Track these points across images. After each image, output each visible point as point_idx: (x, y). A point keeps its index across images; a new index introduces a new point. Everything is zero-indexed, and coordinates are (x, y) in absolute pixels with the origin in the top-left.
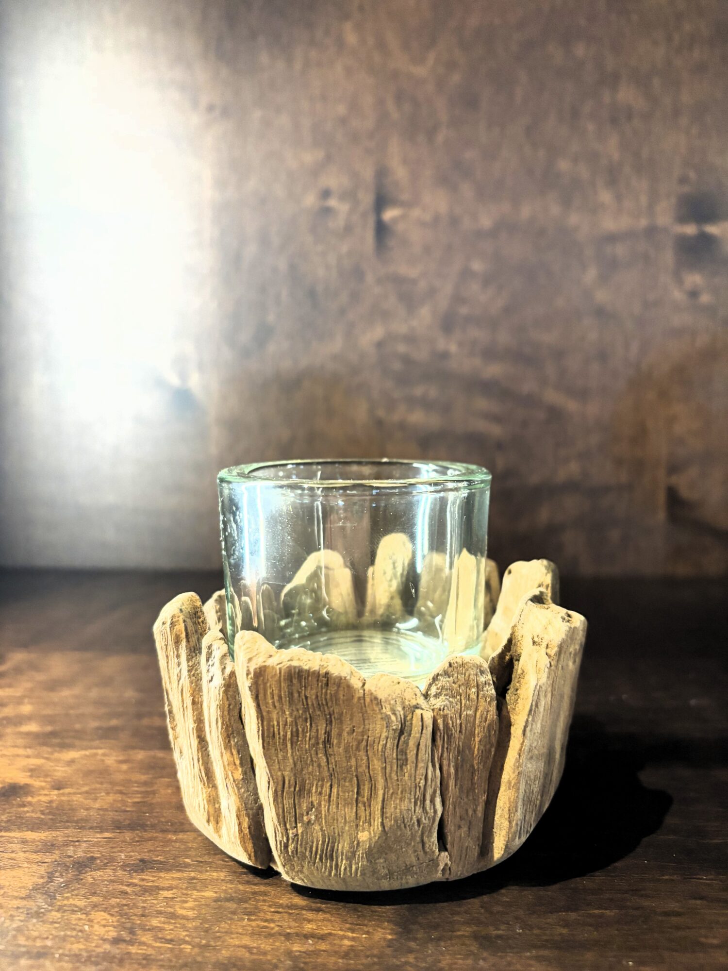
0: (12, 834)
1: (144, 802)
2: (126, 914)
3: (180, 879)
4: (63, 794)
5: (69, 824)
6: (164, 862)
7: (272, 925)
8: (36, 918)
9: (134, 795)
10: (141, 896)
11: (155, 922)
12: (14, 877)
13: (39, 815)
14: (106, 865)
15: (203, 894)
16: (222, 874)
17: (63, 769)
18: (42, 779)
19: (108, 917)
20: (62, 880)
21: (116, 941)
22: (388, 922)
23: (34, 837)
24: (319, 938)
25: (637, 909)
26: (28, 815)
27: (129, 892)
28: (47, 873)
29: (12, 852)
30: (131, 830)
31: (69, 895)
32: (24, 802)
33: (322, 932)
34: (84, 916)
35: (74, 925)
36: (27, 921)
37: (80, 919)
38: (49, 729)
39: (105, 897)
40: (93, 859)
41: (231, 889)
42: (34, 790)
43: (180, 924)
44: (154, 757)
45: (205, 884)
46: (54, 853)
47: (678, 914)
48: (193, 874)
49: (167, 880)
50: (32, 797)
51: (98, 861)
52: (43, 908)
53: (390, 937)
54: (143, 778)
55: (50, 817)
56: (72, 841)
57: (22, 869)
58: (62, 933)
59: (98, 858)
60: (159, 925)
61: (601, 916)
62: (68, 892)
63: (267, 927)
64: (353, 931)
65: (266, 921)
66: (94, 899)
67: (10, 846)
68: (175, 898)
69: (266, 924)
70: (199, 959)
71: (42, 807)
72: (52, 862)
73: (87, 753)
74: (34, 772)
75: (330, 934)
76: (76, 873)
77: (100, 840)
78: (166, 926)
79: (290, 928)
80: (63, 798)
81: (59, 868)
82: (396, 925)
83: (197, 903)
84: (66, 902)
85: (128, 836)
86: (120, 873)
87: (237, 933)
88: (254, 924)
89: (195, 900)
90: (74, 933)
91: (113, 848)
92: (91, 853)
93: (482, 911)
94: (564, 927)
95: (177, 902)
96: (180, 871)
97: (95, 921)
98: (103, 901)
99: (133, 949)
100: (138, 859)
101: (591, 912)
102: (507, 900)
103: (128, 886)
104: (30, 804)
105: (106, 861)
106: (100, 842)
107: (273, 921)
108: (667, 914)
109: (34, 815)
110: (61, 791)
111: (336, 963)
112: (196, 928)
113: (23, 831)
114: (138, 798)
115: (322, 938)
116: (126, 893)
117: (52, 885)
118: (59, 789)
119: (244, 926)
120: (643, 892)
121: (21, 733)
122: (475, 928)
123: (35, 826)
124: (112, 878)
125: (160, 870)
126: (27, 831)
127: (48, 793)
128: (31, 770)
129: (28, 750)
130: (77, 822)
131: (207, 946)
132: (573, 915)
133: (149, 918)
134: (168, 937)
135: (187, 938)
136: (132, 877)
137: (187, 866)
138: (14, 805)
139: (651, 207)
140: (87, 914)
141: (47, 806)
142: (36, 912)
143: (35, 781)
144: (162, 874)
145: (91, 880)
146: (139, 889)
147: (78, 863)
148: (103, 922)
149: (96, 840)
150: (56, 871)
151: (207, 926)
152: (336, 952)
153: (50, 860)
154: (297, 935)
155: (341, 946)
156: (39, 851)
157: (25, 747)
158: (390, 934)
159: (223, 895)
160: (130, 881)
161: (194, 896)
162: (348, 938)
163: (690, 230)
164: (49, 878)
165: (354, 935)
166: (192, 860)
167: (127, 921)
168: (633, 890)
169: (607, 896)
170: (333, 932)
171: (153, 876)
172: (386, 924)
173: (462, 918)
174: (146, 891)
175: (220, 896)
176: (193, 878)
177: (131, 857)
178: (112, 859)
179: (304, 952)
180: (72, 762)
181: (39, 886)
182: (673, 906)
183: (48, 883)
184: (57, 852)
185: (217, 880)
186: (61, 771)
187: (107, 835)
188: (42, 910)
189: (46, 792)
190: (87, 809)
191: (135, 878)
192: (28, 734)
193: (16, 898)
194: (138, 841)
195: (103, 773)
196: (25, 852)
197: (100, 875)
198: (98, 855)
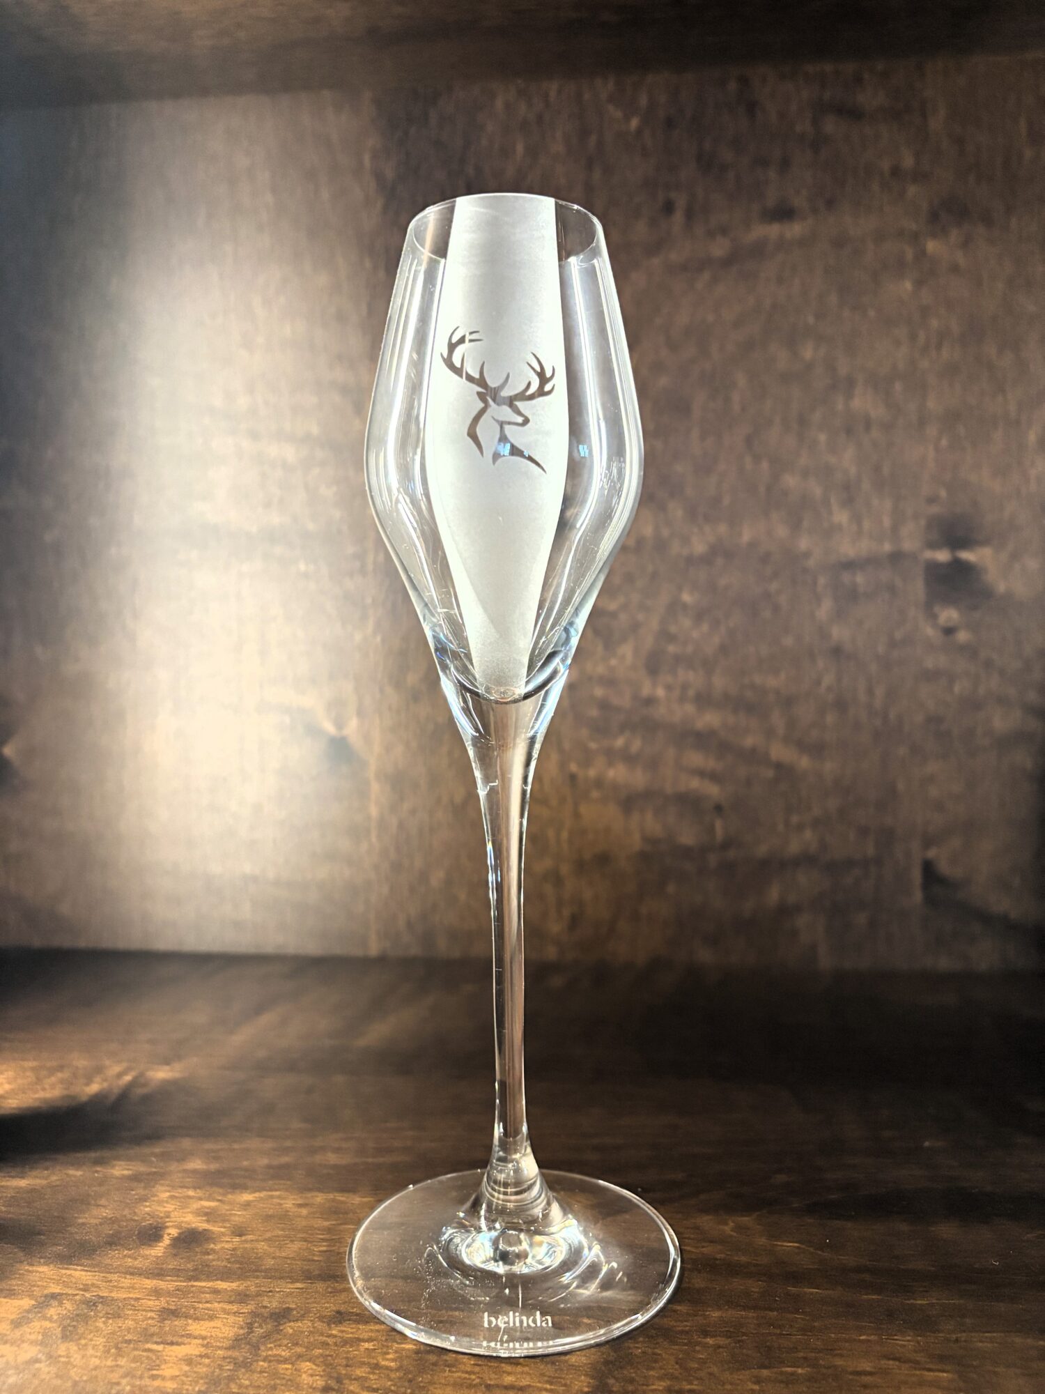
0: (203, 1284)
1: (331, 1251)
2: (331, 1364)
3: (378, 1331)
4: (246, 1241)
5: (258, 1274)
6: (360, 1314)
7: (473, 1377)
8: (244, 1368)
9: (320, 1244)
10: (342, 1347)
11: (359, 1372)
12: (214, 1328)
13: (224, 1263)
14: (303, 1316)
15: (403, 1346)
17: (240, 1213)
18: (221, 1224)
19: (314, 1367)
20: (262, 1331)
22: (584, 1375)
23: (225, 1287)
25: (829, 1368)
26: (214, 1263)
27: (330, 1343)
28: (247, 1324)
29: (207, 1302)
30: (322, 1280)
31: (272, 1345)
32: (208, 1249)
33: (521, 1384)
34: (290, 1366)
35: (282, 1374)
36: (236, 1371)
37: (287, 1369)
38: (214, 1166)
39: (307, 1348)
40: (289, 1310)
42: (215, 1236)
43: (384, 1374)
44: (333, 1200)
46: (249, 1304)
47: (870, 1374)
49: (366, 1332)
50: (214, 1244)
51: (295, 1312)
52: (249, 1358)
54: (326, 1224)
55: (238, 1266)
56: (265, 1291)
57: (220, 1320)
58: (272, 1382)
59: (294, 1309)
60: (364, 1375)
61: (792, 1374)
62: (270, 1343)
63: (469, 1379)
64: (551, 1384)
65: (467, 1372)
66: (299, 1350)
67: (203, 1296)
68: (375, 1349)
69: (467, 1376)
71: (227, 1255)
72: (248, 1313)
73: (263, 1194)
74: (209, 1215)
75: (529, 1386)
76: (276, 1324)
77: (293, 1290)
78: (371, 1376)
79: (490, 1379)
80: (247, 1246)
81: (257, 1320)
83: (397, 1355)
84: (270, 1353)
85: (320, 1286)
86: (318, 1324)
87: (440, 1383)
88: (456, 1375)
89: (396, 1352)
90: (284, 1382)
91: (307, 1299)
92: (286, 1303)
93: (677, 1366)
94: (755, 1383)
95: (379, 1353)
97: (302, 1371)
98: (306, 1351)
100: (334, 1311)
101: (784, 1369)
102: (703, 1357)
103: (328, 1337)
104: (212, 1249)
105: (302, 1312)
106: (293, 1292)
107: (473, 1373)
108: (859, 1373)
109: (219, 1263)
110: (243, 1238)
112: (400, 1378)
113: (213, 1280)
114: (324, 1246)
116: (328, 1344)
117: (254, 1336)
118: (240, 1235)
119: (445, 1377)
120: (836, 1352)
121: (185, 1171)
122: (669, 1383)
123: (225, 1275)
124: (312, 1329)
126: (217, 1280)
127: (229, 1240)
128: (206, 1214)
129: (198, 1191)
130: (266, 1271)
132: (765, 1372)
133: (353, 1368)
134: (375, 1386)
135: (393, 1388)
136: (330, 1329)
138: (197, 1252)
139: (895, 529)
140: (293, 1364)
141: (232, 1254)
142: (243, 1362)
143: (214, 1226)
145: (291, 1331)
146: (340, 1340)
147: (275, 1314)
148: (310, 1372)
149: (288, 1290)
150: (256, 1322)
151: (410, 1376)
153: (246, 1311)
154: (497, 1386)
156: (233, 1302)
157: (195, 1188)
158: (588, 1387)
160: (330, 1332)
161: (394, 1348)
163: (943, 556)
164: (248, 1328)
165: (553, 1387)
167: (333, 1370)
168: (827, 1350)
169: (801, 1354)
170: (532, 1384)
171: (353, 1328)
172: (583, 1377)
173: (656, 1373)
174: (346, 1342)
175: (420, 1348)
177: (327, 1308)
178: (308, 1311)
180: (247, 1205)
181: (240, 1337)
182: (866, 1366)
183: (249, 1333)
184: (252, 1302)
186: (239, 1216)
187: (299, 1285)
188: (249, 1360)
189: (227, 1239)
190: (273, 1258)
191: (335, 1330)
192: (195, 1171)
193: (220, 1348)
194: (331, 1293)
195: (284, 1217)
196: (219, 1302)
197: (299, 1326)
198: (293, 1306)
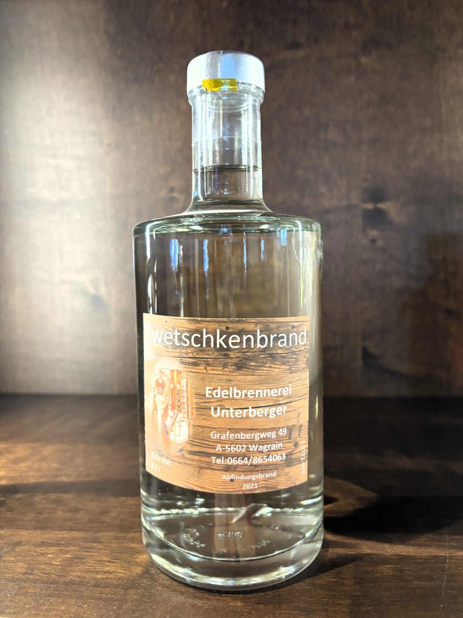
2: (31, 563)
3: (57, 550)
4: (13, 514)
5: (14, 527)
6: (52, 543)
7: (92, 568)
10: (39, 556)
11: (42, 567)
14: (27, 544)
15: (66, 556)
16: (76, 548)
17: (15, 502)
19: (23, 564)
20: (6, 550)
21: (25, 573)
24: (109, 573)
30: (40, 529)
31: (8, 556)
33: (112, 571)
35: (9, 567)
37: (11, 565)
40: (21, 541)
41: (78, 554)
43: (53, 567)
45: (67, 552)
48: (63, 548)
51: (23, 543)
53: (139, 572)
54: (52, 506)
56: (14, 534)
59: (24, 541)
60: (44, 568)
63: (89, 569)
64: (125, 570)
65: (90, 566)
66: (19, 558)
68: (53, 557)
70: (57, 580)
75: (115, 571)
76: (13, 547)
78: (47, 568)
79: (99, 569)
81: (6, 546)
82: (144, 568)
83: (62, 559)
84: (7, 559)
85: (38, 532)
86: (32, 547)
88: (84, 567)
91: (31, 537)
95: (54, 559)
96: (58, 546)
97: (18, 566)
98: (22, 558)
99: (32, 576)
100: (41, 542)
103: (34, 552)
105: (27, 542)
106: (25, 534)
107: (92, 566)
111: (113, 582)
112: (59, 569)
115: (111, 573)
116: (33, 555)
119: (79, 568)
124: (29, 549)
125: (49, 546)
131: (62, 576)
133: (40, 565)
134: (47, 572)
135: (55, 573)
136: (36, 549)
137: (63, 544)
140: (14, 563)
144: (50, 548)
146: (39, 553)
147: (15, 543)
148: (21, 566)
151: (64, 568)
152: (115, 578)
154: (101, 572)
155: (118, 576)
158: (140, 571)
159: (74, 556)
161: (61, 557)
162: (122, 573)
163: (370, 206)
166: (65, 542)
167: (31, 566)
171: (46, 549)
174: (41, 554)
176: (64, 550)
177: (38, 541)
178: (29, 542)
179: (102, 578)
180: (20, 499)
184: (6, 539)
185: (73, 550)
187: (29, 531)
194: (42, 534)
197: (23, 548)
198: (24, 540)
